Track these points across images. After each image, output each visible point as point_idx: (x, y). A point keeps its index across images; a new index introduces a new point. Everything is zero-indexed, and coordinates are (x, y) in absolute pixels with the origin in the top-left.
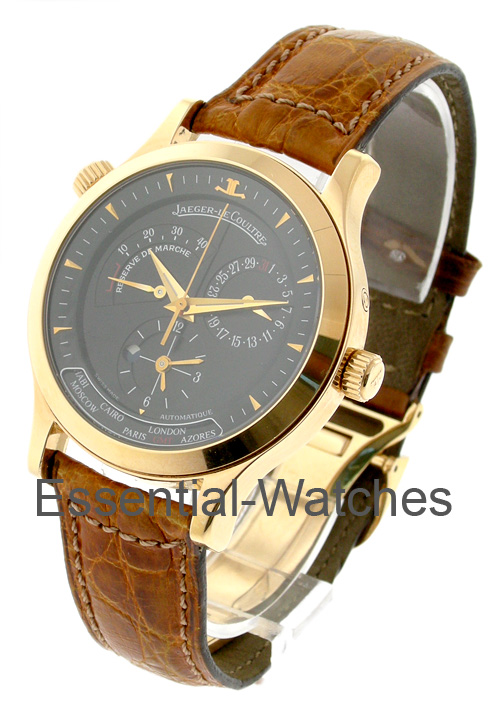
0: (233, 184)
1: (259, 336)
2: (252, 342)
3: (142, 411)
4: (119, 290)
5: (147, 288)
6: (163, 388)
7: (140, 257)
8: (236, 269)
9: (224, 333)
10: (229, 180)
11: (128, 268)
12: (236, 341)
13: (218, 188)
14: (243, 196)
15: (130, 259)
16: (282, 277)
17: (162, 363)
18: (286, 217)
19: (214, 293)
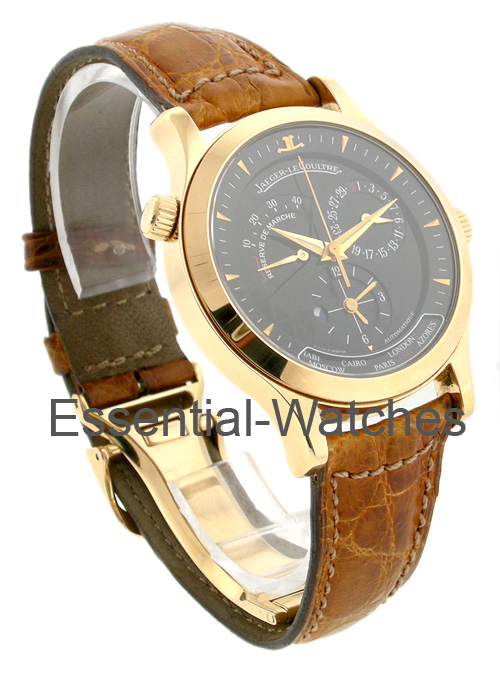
0: (288, 140)
1: (394, 238)
2: (394, 246)
3: (371, 348)
4: (271, 276)
5: (292, 259)
6: (366, 322)
7: (263, 241)
8: (336, 203)
9: (369, 253)
10: (285, 138)
11: (262, 255)
12: (382, 252)
13: (280, 151)
14: (302, 145)
15: (257, 248)
16: (370, 187)
17: (352, 304)
18: (345, 139)
19: (337, 230)
